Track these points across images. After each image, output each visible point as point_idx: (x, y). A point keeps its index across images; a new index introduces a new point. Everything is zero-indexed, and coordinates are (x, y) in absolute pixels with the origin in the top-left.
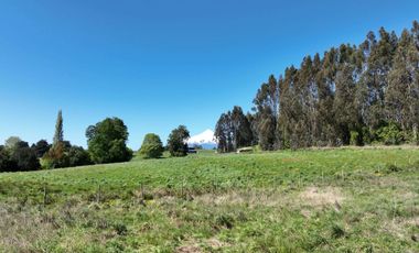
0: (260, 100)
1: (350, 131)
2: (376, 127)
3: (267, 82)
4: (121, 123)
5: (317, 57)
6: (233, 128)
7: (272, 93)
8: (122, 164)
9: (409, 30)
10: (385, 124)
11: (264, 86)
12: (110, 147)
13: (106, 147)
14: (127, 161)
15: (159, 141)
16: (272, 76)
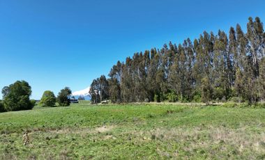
0: (112, 75)
1: (154, 94)
2: (166, 93)
3: (116, 65)
4: (26, 84)
5: (141, 53)
6: (100, 88)
7: (119, 71)
8: (27, 112)
9: (182, 44)
10: (170, 92)
11: (114, 67)
12: (19, 100)
13: (16, 101)
14: (31, 109)
15: (53, 96)
16: (119, 62)
